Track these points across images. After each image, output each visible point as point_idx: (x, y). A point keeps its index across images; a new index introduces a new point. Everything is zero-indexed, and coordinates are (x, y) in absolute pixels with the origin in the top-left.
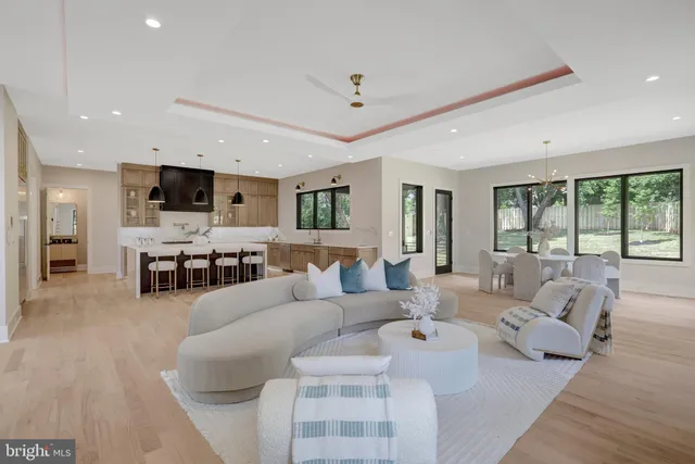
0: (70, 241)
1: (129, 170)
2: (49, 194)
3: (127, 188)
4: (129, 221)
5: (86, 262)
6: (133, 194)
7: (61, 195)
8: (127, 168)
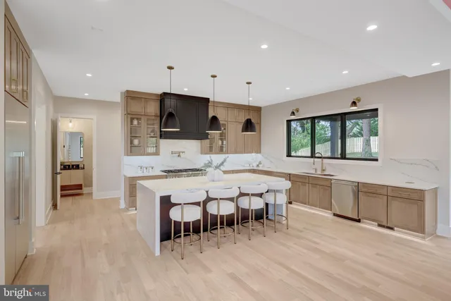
0: (77, 167)
1: (133, 98)
2: (59, 124)
3: (131, 117)
4: (132, 149)
5: (90, 185)
6: (135, 122)
7: (71, 125)
8: (131, 96)
